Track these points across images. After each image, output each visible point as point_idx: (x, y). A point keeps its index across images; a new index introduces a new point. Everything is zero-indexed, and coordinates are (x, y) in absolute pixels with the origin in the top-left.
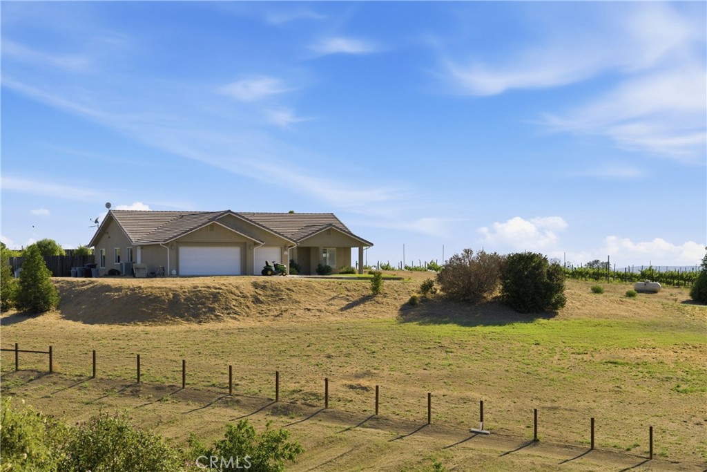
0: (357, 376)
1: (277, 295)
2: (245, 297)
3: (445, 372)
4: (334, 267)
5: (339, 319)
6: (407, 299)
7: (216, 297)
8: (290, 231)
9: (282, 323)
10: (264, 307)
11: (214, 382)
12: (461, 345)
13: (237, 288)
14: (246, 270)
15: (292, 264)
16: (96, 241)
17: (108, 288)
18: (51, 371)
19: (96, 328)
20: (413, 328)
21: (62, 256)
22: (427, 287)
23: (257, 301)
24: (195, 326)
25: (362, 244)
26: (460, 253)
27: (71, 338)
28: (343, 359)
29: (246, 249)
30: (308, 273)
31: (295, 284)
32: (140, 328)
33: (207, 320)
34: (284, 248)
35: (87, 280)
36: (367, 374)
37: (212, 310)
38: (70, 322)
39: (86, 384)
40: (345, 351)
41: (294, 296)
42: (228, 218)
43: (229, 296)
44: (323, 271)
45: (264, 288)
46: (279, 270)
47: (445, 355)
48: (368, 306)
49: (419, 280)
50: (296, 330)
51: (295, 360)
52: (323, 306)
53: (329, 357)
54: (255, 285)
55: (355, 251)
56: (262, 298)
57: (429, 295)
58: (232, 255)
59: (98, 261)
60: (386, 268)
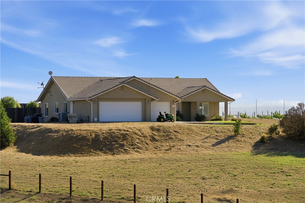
0: (224, 192)
1: (167, 136)
2: (145, 137)
3: (286, 190)
4: (207, 116)
5: (211, 152)
6: (258, 138)
7: (124, 137)
8: (176, 90)
9: (171, 155)
10: (158, 144)
11: (123, 196)
12: (297, 170)
13: (140, 130)
14: (145, 118)
15: (178, 114)
16: (42, 98)
17: (50, 131)
18: (10, 188)
19: (41, 158)
20: (263, 159)
21: (18, 108)
22: (273, 130)
23: (153, 139)
24: (110, 157)
25: (227, 100)
26: (296, 105)
27: (24, 165)
28: (214, 180)
29: (146, 103)
30: (188, 119)
31: (180, 128)
32: (72, 158)
33: (119, 153)
34: (173, 102)
35: (35, 125)
36: (230, 191)
37: (122, 146)
38: (24, 154)
39: (34, 197)
40: (215, 175)
41: (179, 136)
42: (133, 81)
43: (134, 136)
44: (200, 118)
45: (158, 130)
46: (169, 118)
47: (285, 178)
48: (231, 143)
49: (267, 125)
50: (180, 160)
51: (180, 181)
52: (199, 143)
53: (203, 179)
54: (152, 128)
55: (222, 105)
56: (157, 138)
57: (274, 136)
58: (136, 107)
59: (43, 111)
60: (244, 117)
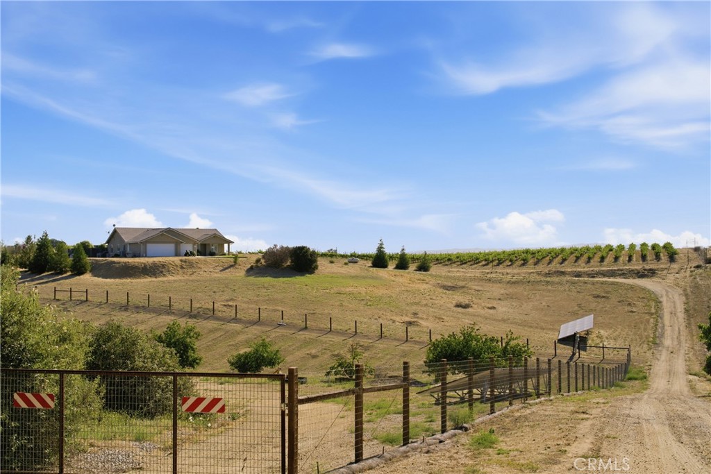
0: (227, 301)
1: (191, 265)
2: (177, 266)
3: (267, 298)
4: (217, 252)
5: (219, 275)
6: (249, 266)
7: (163, 266)
8: (196, 237)
9: (193, 277)
10: (185, 270)
11: (162, 304)
12: (273, 286)
13: (173, 262)
14: (177, 254)
15: (198, 251)
16: (108, 242)
17: (114, 262)
18: (87, 300)
19: (108, 280)
20: (252, 279)
21: (92, 248)
22: (258, 261)
23: (182, 268)
24: (154, 279)
25: (229, 242)
26: (272, 246)
27: (97, 285)
28: (221, 293)
29: (177, 244)
30: (204, 254)
31: (199, 260)
32: (129, 280)
33: (159, 276)
34: (194, 244)
35: (104, 259)
36: (232, 300)
37: (162, 272)
38: (96, 278)
39: (103, 306)
40: (222, 289)
41: (199, 265)
42: (169, 231)
43: (170, 266)
44: (212, 254)
45: (185, 262)
46: (192, 254)
47: (265, 290)
48: (231, 269)
49: (254, 258)
50: (200, 281)
51: (199, 294)
52: (212, 270)
53: (214, 292)
54: (181, 261)
55: (226, 245)
56: (184, 266)
57: (259, 265)
58: (171, 247)
59: (109, 250)
60: (240, 253)
